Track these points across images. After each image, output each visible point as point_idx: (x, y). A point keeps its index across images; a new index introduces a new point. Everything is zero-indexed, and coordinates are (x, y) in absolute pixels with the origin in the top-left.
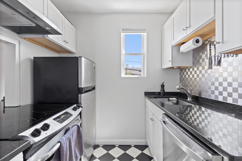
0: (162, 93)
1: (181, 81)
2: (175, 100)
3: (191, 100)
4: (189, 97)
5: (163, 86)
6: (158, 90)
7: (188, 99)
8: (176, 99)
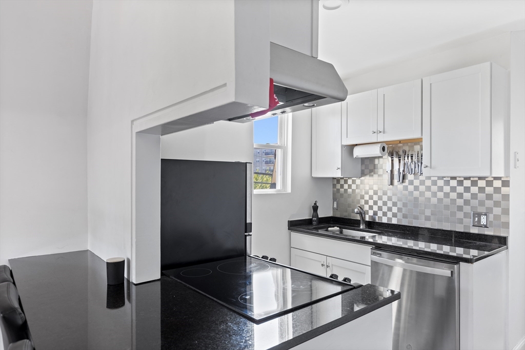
0: (315, 221)
1: (334, 199)
2: (337, 231)
3: (364, 227)
4: (363, 224)
5: (315, 208)
6: (306, 215)
7: (361, 227)
8: (338, 228)
